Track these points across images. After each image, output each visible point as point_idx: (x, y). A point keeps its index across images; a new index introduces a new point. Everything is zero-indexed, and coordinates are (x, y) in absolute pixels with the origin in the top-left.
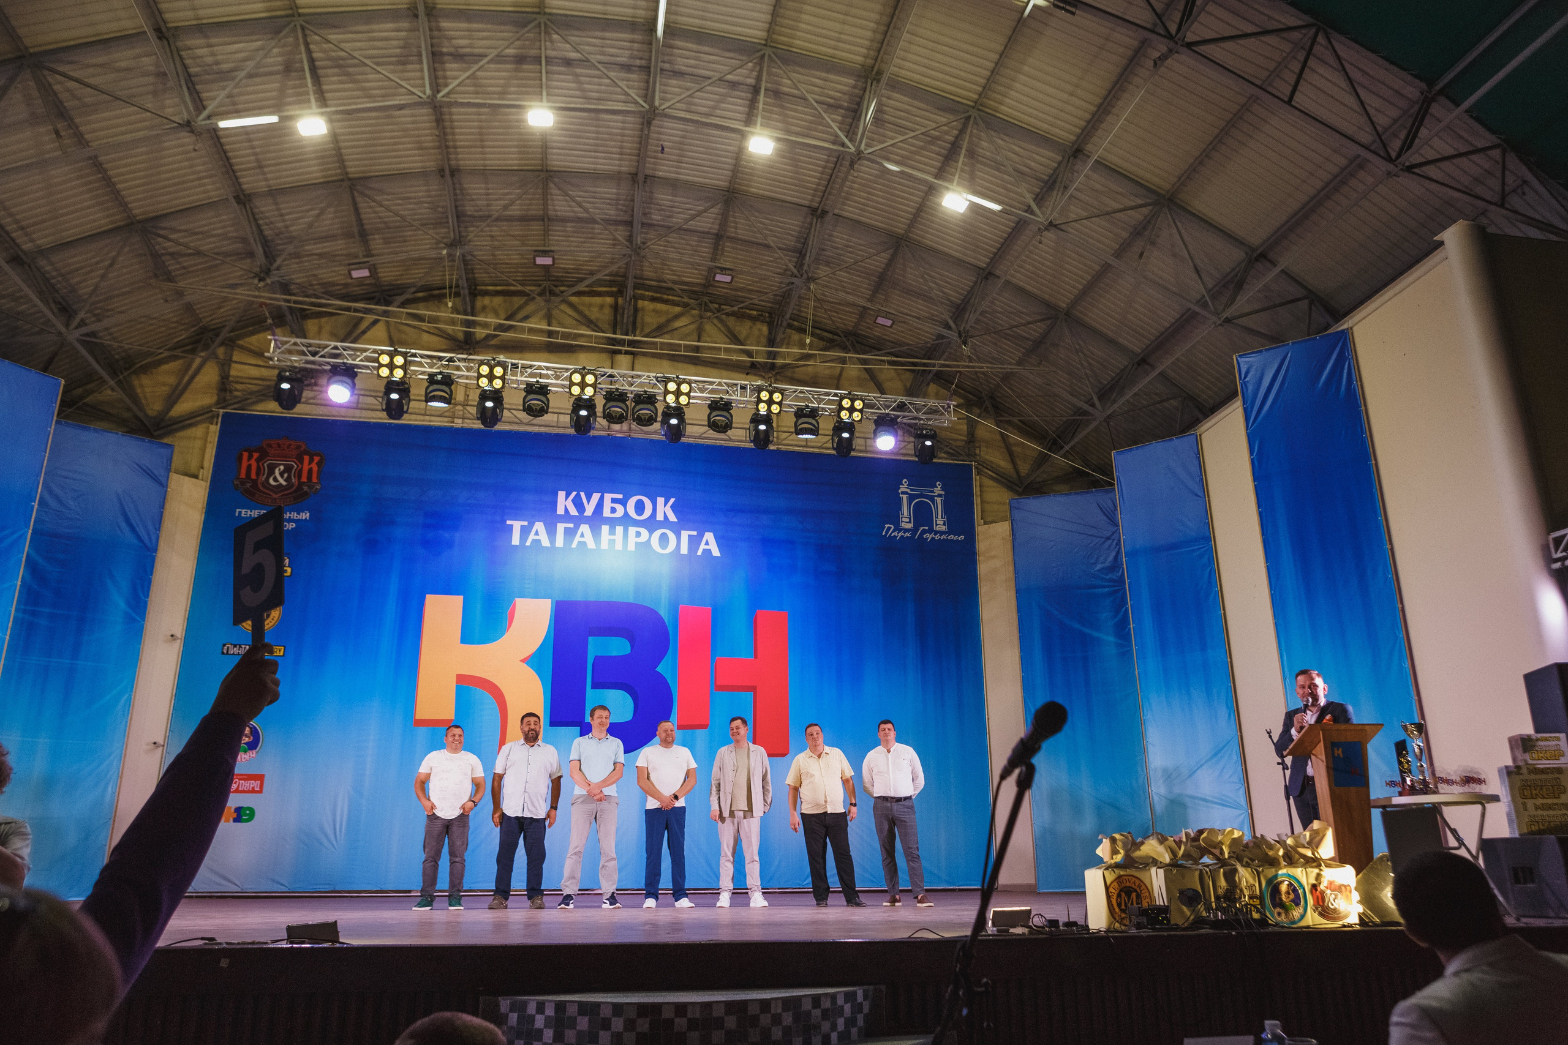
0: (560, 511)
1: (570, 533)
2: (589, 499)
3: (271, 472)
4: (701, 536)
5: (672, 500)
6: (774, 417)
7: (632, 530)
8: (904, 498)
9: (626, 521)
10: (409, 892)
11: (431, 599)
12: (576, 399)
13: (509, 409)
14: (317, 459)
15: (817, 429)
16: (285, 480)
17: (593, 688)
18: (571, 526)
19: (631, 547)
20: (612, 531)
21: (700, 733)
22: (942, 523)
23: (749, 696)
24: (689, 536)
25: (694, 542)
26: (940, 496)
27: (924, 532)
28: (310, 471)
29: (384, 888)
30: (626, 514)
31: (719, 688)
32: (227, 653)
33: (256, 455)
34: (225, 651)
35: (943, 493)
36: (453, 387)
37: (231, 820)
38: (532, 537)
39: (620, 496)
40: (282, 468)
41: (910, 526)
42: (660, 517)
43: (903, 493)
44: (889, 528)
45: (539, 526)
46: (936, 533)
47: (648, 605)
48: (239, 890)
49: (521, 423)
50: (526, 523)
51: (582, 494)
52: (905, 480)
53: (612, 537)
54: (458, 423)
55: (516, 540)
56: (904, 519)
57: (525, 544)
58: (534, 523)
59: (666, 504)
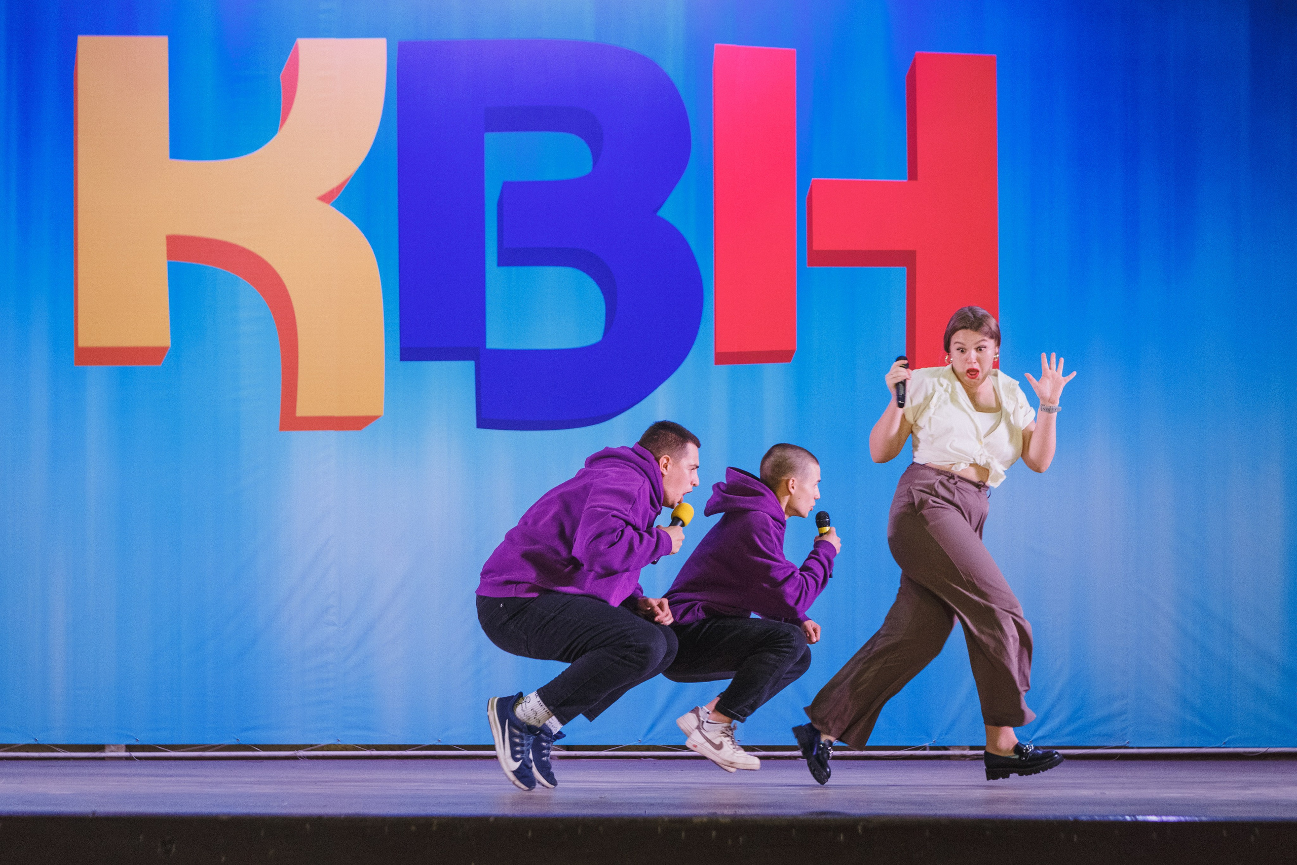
10: (101, 748)
11: (89, 46)
21: (772, 371)
23: (899, 274)
29: (42, 739)
31: (818, 258)
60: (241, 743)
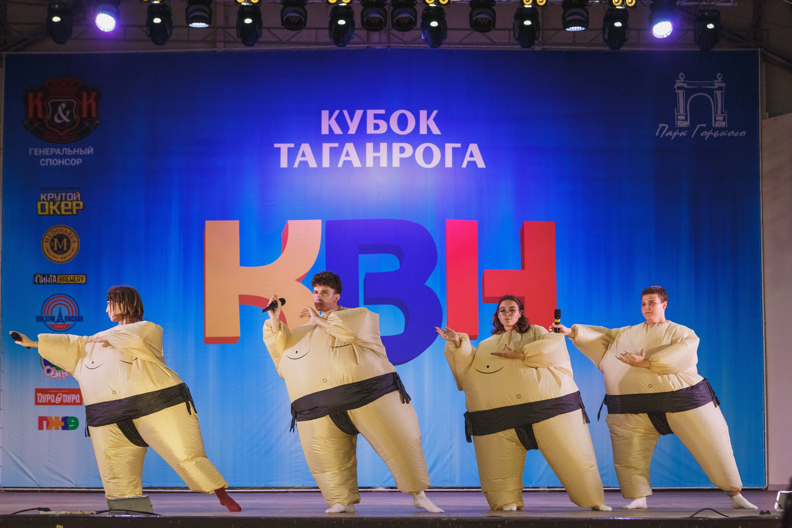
0: (325, 131)
1: (335, 153)
2: (352, 117)
3: (55, 111)
4: (465, 148)
5: (435, 112)
6: (539, 11)
7: (396, 146)
8: (681, 93)
9: (390, 137)
11: (210, 225)
12: (333, 8)
13: (268, 29)
14: (94, 94)
15: (587, 19)
16: (68, 118)
17: (365, 303)
18: (336, 145)
19: (396, 163)
20: (377, 149)
22: (721, 118)
24: (454, 149)
25: (459, 154)
26: (720, 88)
27: (701, 130)
28: (89, 106)
30: (389, 129)
31: (486, 300)
32: (39, 283)
33: (40, 95)
34: (37, 281)
35: (723, 85)
36: (212, 6)
37: (60, 428)
38: (299, 158)
39: (382, 112)
40: (64, 105)
41: (686, 124)
42: (423, 131)
43: (679, 88)
44: (663, 128)
45: (306, 148)
46: (715, 130)
47: (415, 220)
48: (74, 486)
49: (281, 42)
50: (292, 145)
51: (345, 112)
52: (682, 74)
53: (377, 154)
54: (221, 48)
55: (284, 163)
56: (679, 117)
57: (293, 166)
58: (300, 145)
59: (428, 117)
60: (267, 486)
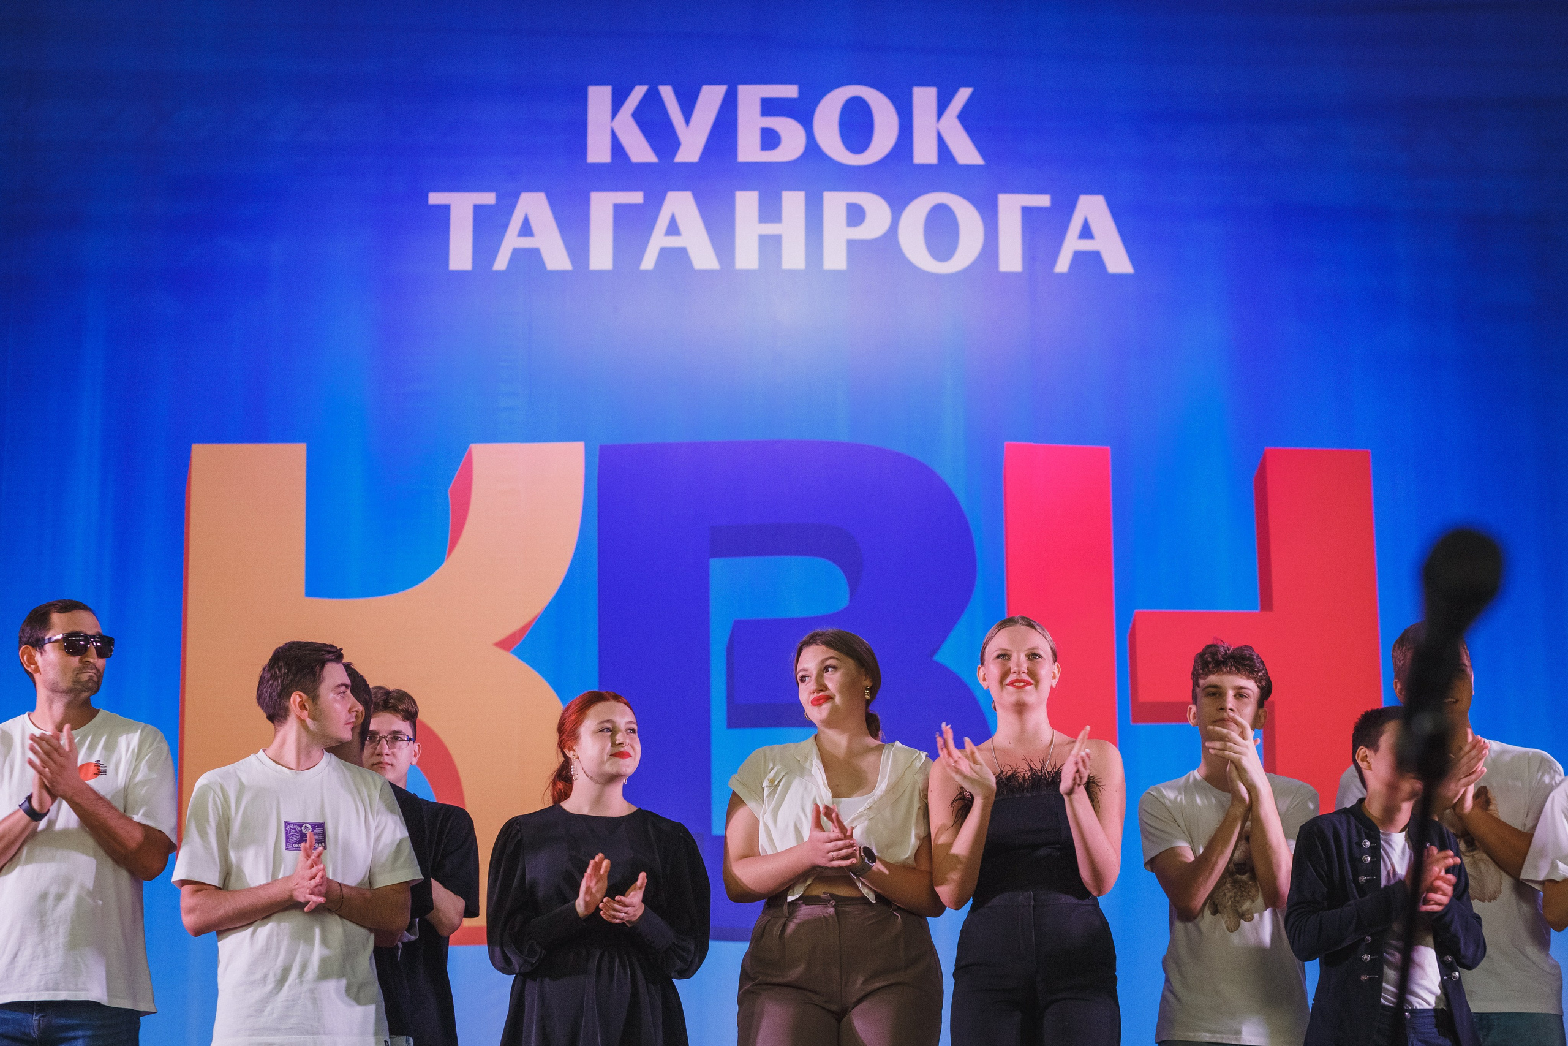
0: (598, 152)
1: (632, 226)
2: (688, 107)
4: (1064, 208)
5: (964, 94)
7: (835, 203)
9: (814, 172)
11: (206, 459)
17: (733, 722)
18: (636, 198)
19: (835, 258)
20: (770, 211)
24: (1027, 211)
25: (1043, 230)
30: (812, 147)
31: (1145, 713)
38: (512, 241)
39: (790, 91)
42: (925, 153)
45: (533, 206)
47: (899, 446)
50: (488, 198)
51: (667, 93)
53: (770, 229)
55: (460, 255)
57: (492, 265)
58: (517, 196)
59: (942, 108)
